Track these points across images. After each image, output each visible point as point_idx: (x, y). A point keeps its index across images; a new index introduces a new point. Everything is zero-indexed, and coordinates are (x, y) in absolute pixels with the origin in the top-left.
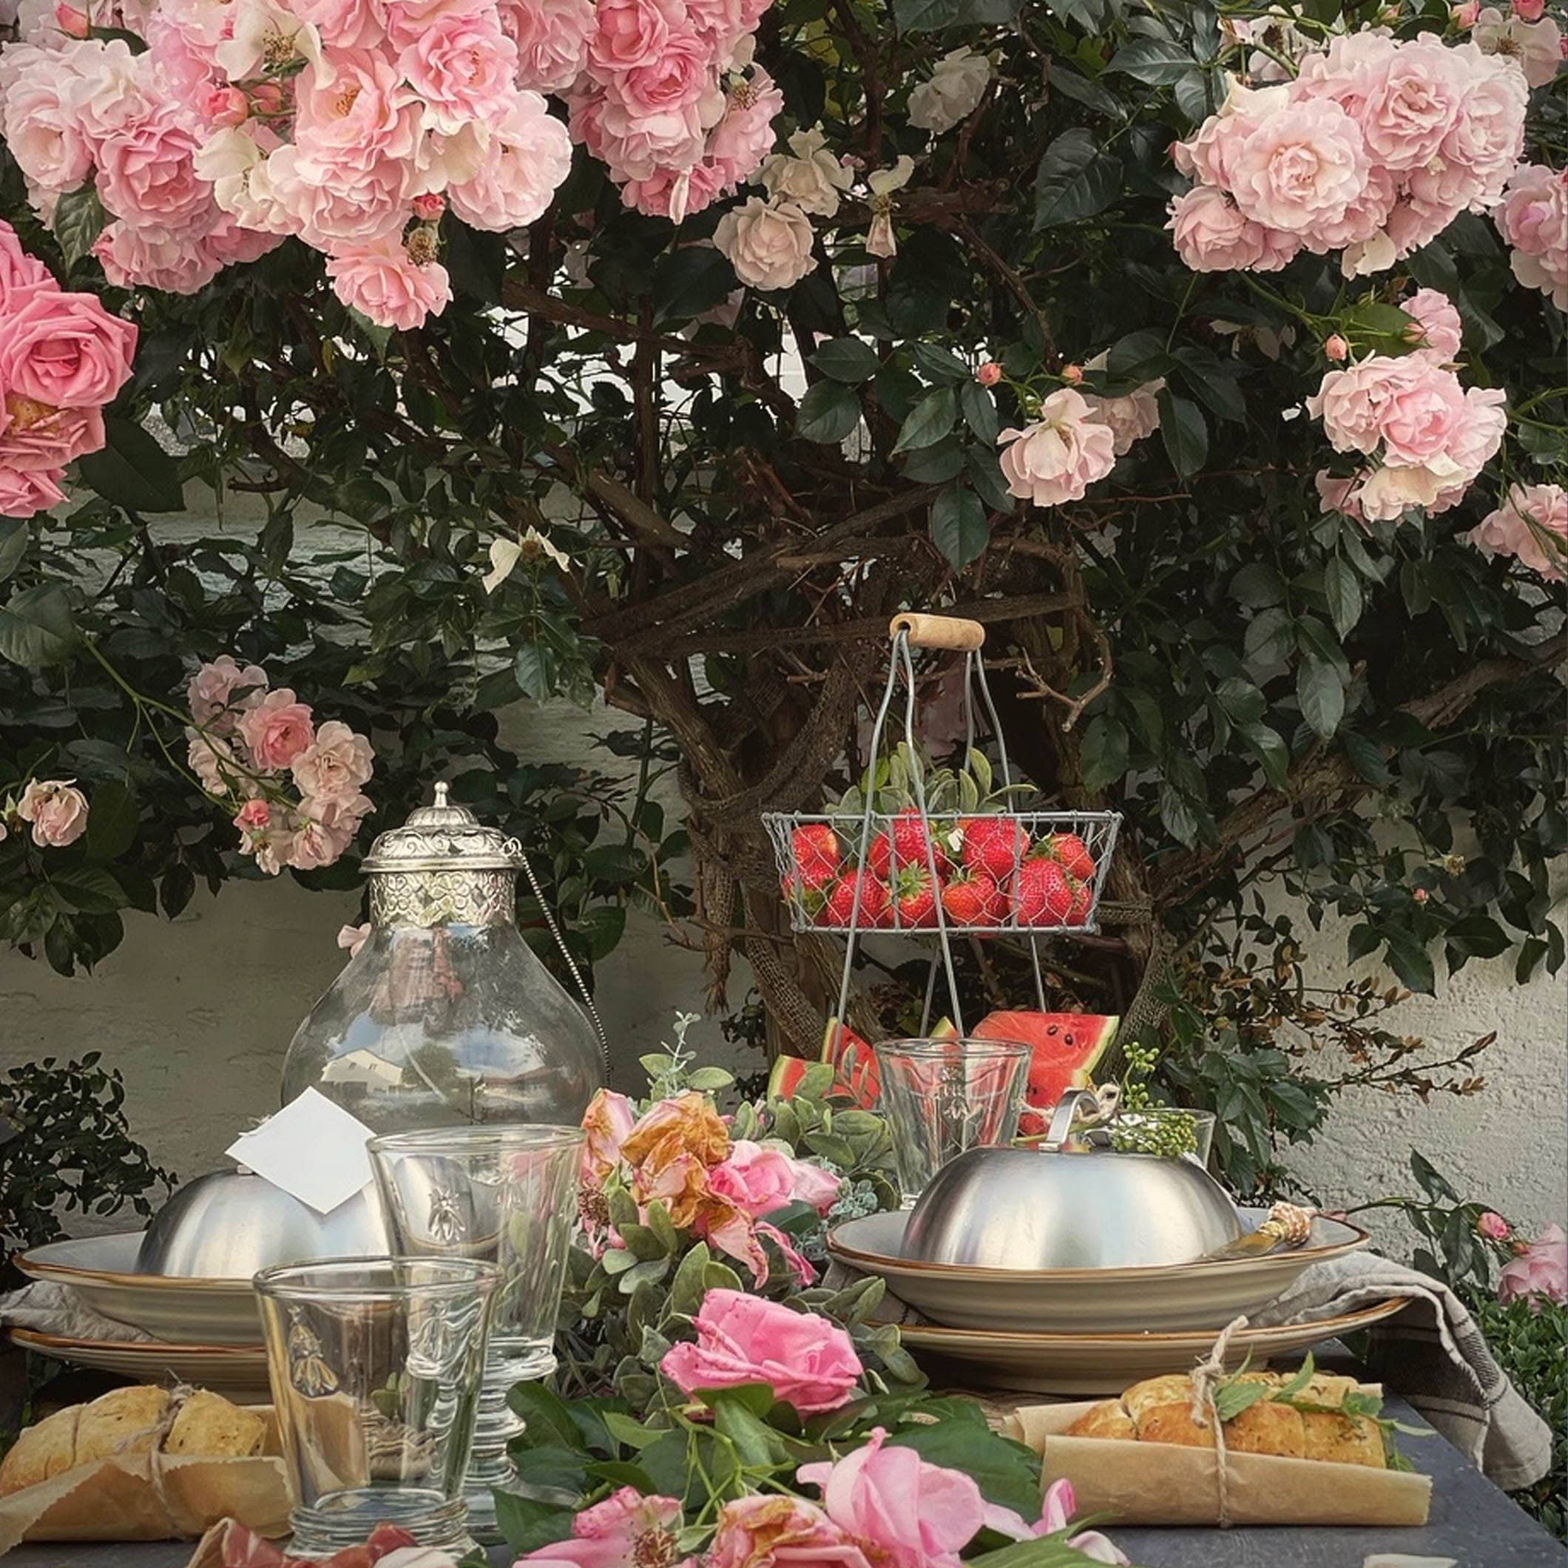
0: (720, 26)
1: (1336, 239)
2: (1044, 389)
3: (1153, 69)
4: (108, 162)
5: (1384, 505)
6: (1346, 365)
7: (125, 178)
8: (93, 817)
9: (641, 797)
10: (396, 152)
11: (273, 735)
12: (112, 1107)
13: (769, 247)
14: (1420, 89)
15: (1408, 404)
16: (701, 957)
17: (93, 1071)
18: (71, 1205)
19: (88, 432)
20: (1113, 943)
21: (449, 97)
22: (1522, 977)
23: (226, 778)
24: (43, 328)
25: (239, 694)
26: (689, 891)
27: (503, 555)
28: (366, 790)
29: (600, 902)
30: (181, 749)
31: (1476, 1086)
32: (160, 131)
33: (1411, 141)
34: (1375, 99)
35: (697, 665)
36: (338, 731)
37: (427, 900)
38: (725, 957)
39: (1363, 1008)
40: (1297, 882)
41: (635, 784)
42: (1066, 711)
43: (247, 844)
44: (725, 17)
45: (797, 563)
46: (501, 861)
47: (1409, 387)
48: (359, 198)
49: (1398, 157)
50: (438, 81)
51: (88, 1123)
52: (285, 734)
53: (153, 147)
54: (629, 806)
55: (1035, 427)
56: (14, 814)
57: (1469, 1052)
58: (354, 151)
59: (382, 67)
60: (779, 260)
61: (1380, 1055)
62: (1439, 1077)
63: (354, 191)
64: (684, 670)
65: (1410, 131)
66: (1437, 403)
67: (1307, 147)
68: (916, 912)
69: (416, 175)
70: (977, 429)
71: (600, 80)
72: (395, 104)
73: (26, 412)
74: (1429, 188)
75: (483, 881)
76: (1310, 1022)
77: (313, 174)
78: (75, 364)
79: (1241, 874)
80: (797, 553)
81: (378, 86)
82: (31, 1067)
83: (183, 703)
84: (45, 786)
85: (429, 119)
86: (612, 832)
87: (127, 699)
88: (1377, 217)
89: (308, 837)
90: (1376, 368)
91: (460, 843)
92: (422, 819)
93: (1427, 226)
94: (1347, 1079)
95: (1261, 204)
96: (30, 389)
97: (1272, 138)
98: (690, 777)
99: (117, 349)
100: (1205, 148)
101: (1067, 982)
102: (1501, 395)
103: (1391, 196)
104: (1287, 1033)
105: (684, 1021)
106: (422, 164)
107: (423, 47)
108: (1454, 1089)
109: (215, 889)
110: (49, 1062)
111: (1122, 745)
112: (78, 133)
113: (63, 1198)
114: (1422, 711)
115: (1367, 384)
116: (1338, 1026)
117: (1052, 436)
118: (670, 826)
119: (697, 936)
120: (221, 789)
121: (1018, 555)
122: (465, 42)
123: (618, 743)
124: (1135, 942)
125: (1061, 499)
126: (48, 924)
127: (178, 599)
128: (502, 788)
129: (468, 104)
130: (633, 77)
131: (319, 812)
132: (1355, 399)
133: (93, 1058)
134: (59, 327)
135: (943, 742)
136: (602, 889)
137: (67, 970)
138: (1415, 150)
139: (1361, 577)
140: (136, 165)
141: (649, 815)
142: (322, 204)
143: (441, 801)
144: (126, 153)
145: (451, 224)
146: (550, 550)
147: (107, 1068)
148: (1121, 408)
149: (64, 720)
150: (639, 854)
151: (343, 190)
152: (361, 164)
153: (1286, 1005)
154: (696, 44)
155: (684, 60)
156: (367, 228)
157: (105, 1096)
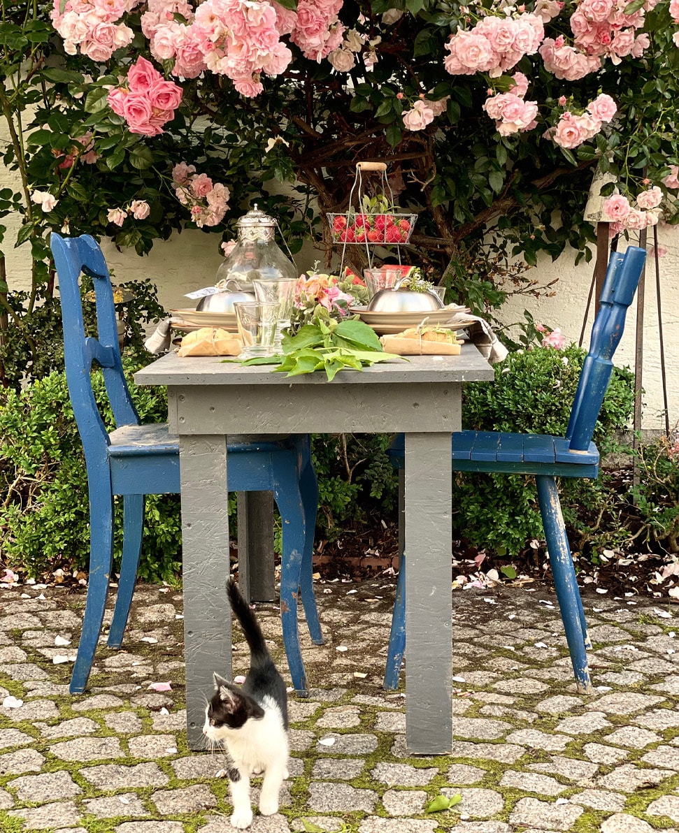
0: (329, 15)
1: (486, 69)
2: (415, 100)
3: (441, 21)
4: (180, 53)
5: (505, 132)
6: (493, 96)
7: (183, 57)
8: (151, 210)
9: (307, 206)
10: (251, 60)
11: (201, 187)
12: (153, 294)
13: (343, 61)
14: (506, 32)
15: (508, 107)
16: (323, 253)
17: (148, 284)
18: (144, 321)
19: (170, 116)
20: (442, 250)
21: (263, 47)
22: (576, 264)
23: (188, 199)
24: (161, 91)
25: (190, 175)
26: (321, 235)
27: (271, 143)
28: (227, 203)
29: (295, 237)
30: (174, 192)
31: (553, 294)
32: (192, 46)
33: (503, 46)
34: (494, 35)
35: (324, 170)
36: (219, 186)
37: (253, 234)
38: (331, 253)
39: (519, 271)
40: (500, 233)
41: (305, 202)
42: (421, 186)
43: (193, 218)
44: (330, 13)
45: (349, 144)
46: (272, 224)
47: (508, 102)
48: (242, 70)
49: (500, 49)
50: (261, 43)
51: (147, 299)
52: (204, 187)
53: (191, 50)
54: (303, 208)
55: (412, 110)
56: (129, 210)
57: (550, 284)
58: (242, 60)
59: (248, 40)
60: (345, 64)
61: (525, 285)
62: (542, 291)
63: (241, 68)
64: (320, 170)
65: (503, 43)
66: (516, 106)
67: (477, 47)
68: (361, 238)
69: (256, 65)
70: (396, 110)
71: (298, 30)
72: (251, 49)
73: (156, 111)
74: (509, 56)
75: (267, 229)
76: (502, 275)
77: (232, 64)
78: (168, 99)
79: (484, 231)
80: (350, 141)
81: (247, 44)
82: (131, 282)
83: (170, 176)
84: (138, 202)
85: (259, 53)
86: (298, 216)
87: (157, 174)
88: (497, 63)
89: (211, 217)
90: (500, 98)
91: (261, 219)
92: (251, 213)
93: (510, 64)
94: (515, 292)
95: (465, 61)
96: (157, 106)
97: (467, 45)
98: (321, 201)
99: (179, 95)
100: (452, 46)
101: (429, 261)
102: (536, 102)
103: (500, 58)
104: (497, 278)
105: (317, 263)
106: (257, 62)
107: (257, 35)
108: (547, 295)
109: (180, 232)
110: (136, 281)
111: (444, 193)
112: (173, 47)
113: (142, 319)
114: (539, 183)
115: (497, 102)
116: (511, 276)
117: (416, 112)
118: (316, 214)
119: (322, 247)
120: (185, 203)
121: (411, 142)
122: (267, 33)
123: (300, 189)
124: (448, 250)
125: (418, 129)
126: (137, 241)
127: (166, 143)
128: (266, 203)
129: (268, 48)
130: (307, 30)
131: (215, 210)
132: (494, 106)
133: (148, 280)
134: (165, 90)
135: (398, 190)
136: (295, 233)
137: (141, 255)
138: (504, 48)
139: (507, 149)
140: (186, 54)
141: (309, 212)
142: (234, 71)
143: (256, 208)
144: (184, 51)
145: (263, 74)
146: (284, 142)
147: (152, 282)
148: (438, 104)
149: (140, 182)
150: (306, 223)
151: (239, 68)
152: (243, 63)
153: (497, 270)
154: (323, 20)
155: (320, 25)
156: (244, 76)
157: (152, 291)
